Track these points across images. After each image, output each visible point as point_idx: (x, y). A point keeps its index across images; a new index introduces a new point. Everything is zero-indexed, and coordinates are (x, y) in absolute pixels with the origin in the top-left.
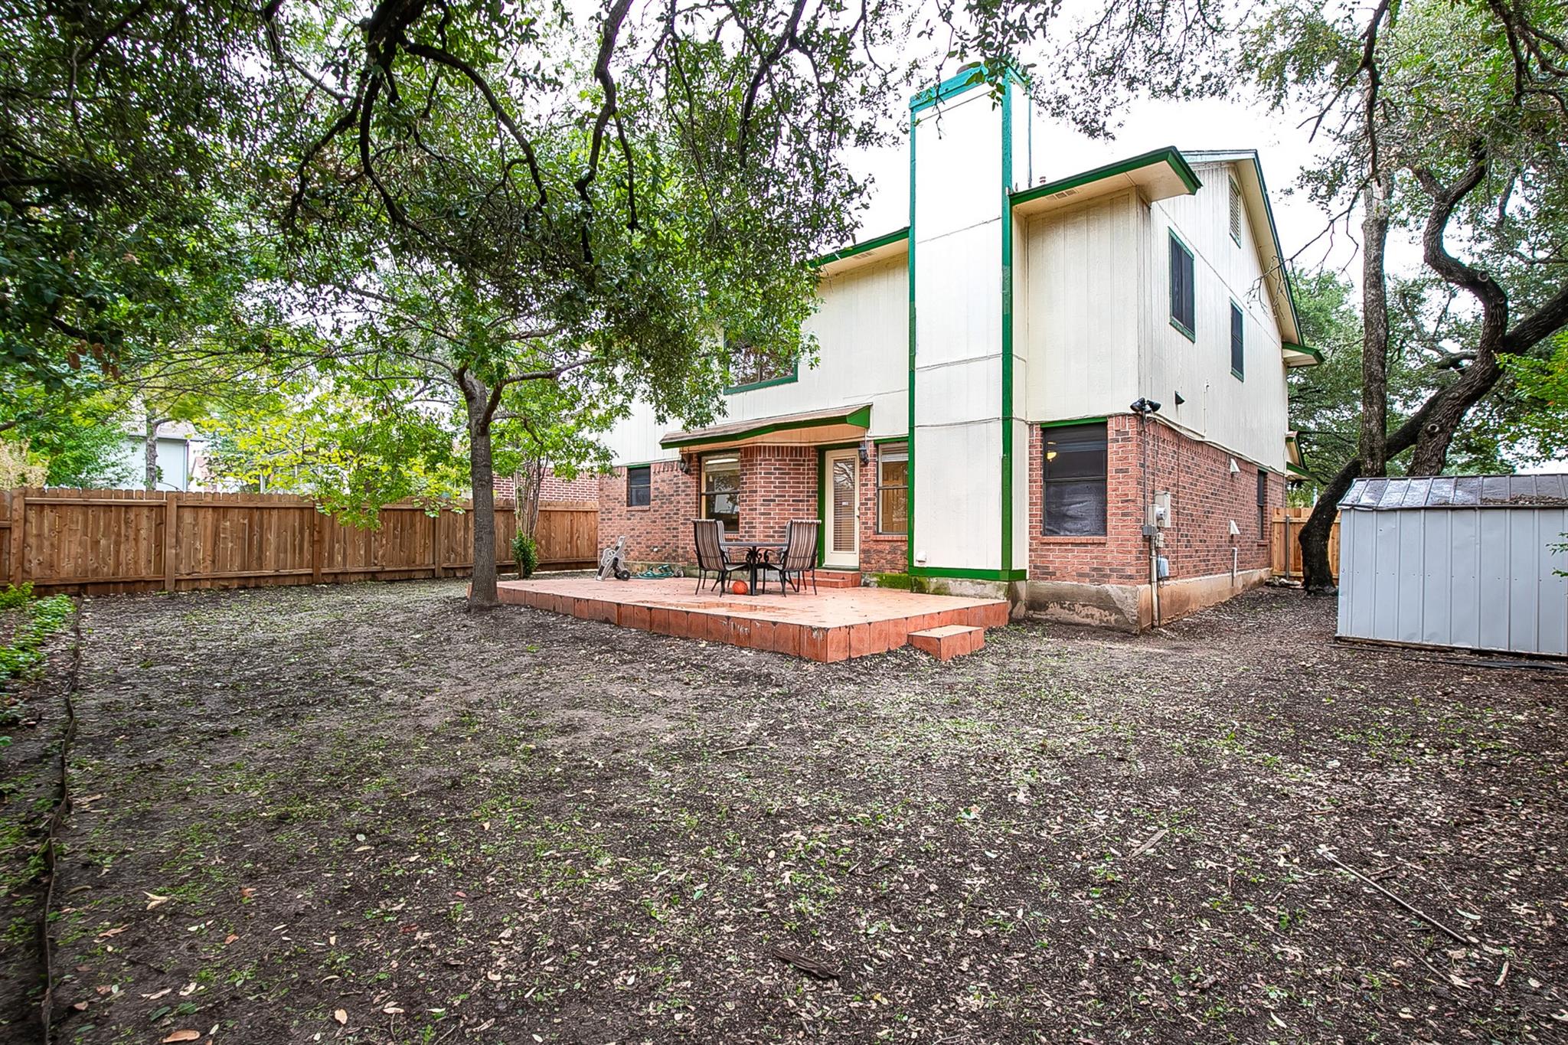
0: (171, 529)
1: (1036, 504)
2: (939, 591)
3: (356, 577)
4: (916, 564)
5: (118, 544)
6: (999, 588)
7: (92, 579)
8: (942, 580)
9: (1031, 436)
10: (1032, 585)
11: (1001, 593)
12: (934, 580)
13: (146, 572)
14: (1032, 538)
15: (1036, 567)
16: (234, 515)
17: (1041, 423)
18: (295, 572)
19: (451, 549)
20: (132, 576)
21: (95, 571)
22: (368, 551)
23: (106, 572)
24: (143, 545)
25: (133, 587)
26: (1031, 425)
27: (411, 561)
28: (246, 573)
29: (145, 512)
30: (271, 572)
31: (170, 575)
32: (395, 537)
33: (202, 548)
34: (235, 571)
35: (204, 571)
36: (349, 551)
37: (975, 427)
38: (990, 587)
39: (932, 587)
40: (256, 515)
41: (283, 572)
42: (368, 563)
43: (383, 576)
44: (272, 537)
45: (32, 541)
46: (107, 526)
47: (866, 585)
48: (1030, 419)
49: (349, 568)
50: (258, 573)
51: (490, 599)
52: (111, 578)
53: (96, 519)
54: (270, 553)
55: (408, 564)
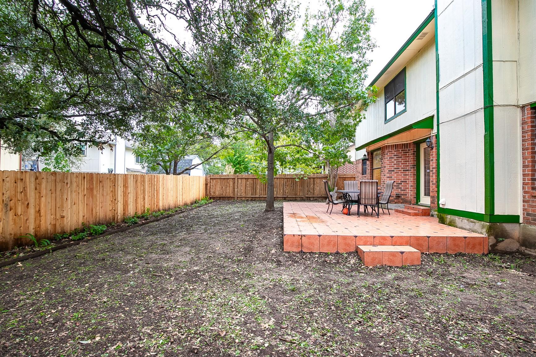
0: (236, 184)
1: (528, 166)
2: (452, 224)
3: (280, 199)
4: (441, 206)
5: (226, 188)
6: (483, 227)
7: (221, 196)
8: (453, 217)
9: (523, 115)
10: (524, 228)
11: (484, 230)
12: (449, 217)
13: (231, 195)
14: (525, 192)
15: (528, 214)
16: (249, 180)
17: (531, 104)
18: (264, 196)
19: (309, 191)
20: (229, 196)
21: (222, 194)
22: (283, 191)
23: (224, 195)
24: (231, 188)
25: (229, 198)
26: (523, 107)
27: (296, 194)
28: (252, 196)
29: (231, 180)
30: (258, 196)
31: (236, 196)
32: (291, 187)
33: (243, 188)
34: (249, 195)
35: (243, 195)
36: (278, 191)
37: (468, 118)
38: (478, 225)
39: (448, 221)
40: (255, 180)
41: (261, 196)
42: (283, 195)
43: (288, 199)
44: (258, 187)
45: (212, 187)
46: (224, 183)
47: (432, 216)
48: (522, 102)
49: (278, 196)
50: (255, 196)
51: (270, 208)
52: (225, 196)
53: (222, 181)
54: (258, 191)
55: (295, 195)
